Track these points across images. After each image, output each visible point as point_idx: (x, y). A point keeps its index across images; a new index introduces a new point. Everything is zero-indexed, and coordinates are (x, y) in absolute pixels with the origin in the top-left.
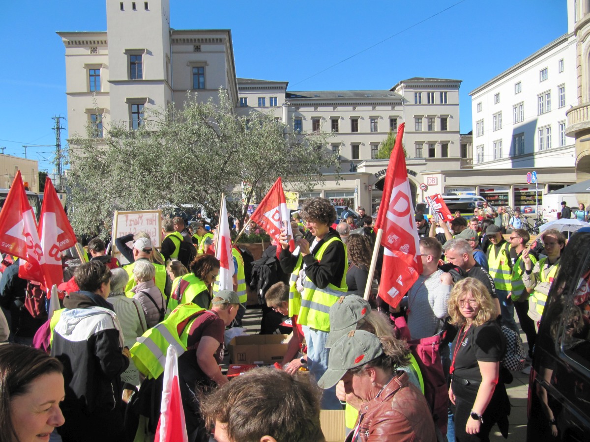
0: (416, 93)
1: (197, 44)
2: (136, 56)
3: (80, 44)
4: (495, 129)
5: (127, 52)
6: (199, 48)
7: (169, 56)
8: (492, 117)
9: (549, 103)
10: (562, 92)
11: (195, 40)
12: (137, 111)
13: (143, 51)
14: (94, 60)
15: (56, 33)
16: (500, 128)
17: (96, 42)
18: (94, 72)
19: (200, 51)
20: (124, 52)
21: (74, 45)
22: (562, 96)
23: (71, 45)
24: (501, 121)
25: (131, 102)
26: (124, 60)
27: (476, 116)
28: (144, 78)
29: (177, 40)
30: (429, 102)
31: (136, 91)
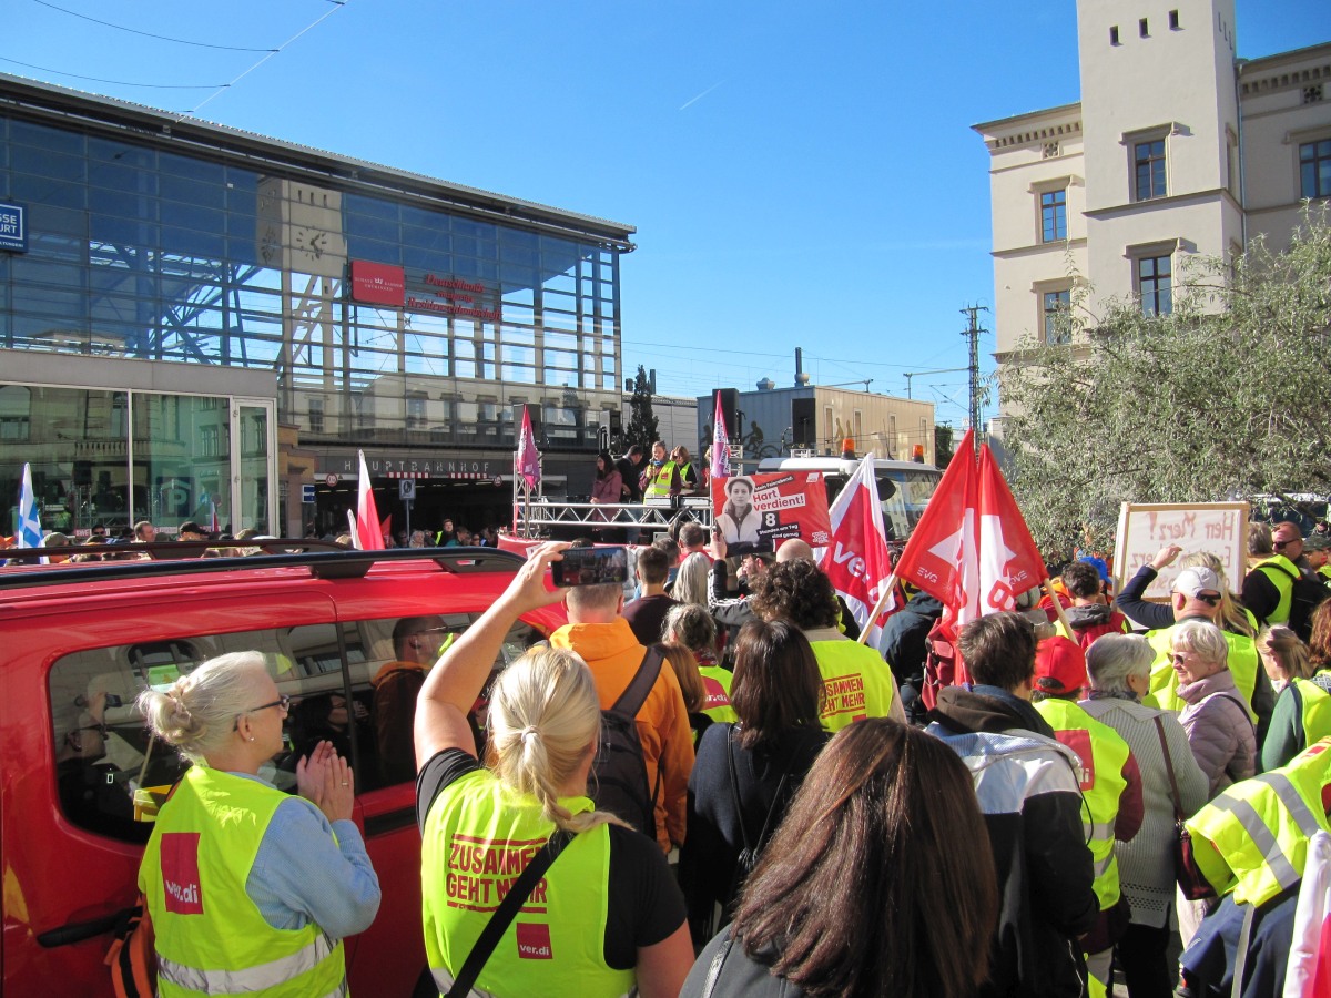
1: (1313, 83)
2: (1149, 143)
3: (1019, 142)
5: (1128, 138)
6: (1319, 93)
7: (1235, 128)
11: (1306, 73)
12: (1151, 274)
13: (1166, 128)
14: (1051, 171)
15: (973, 127)
17: (1056, 131)
18: (1050, 198)
19: (1320, 99)
20: (1121, 139)
21: (1009, 146)
23: (1002, 147)
25: (1137, 253)
26: (1120, 159)
28: (1171, 191)
29: (1255, 85)
31: (1151, 227)
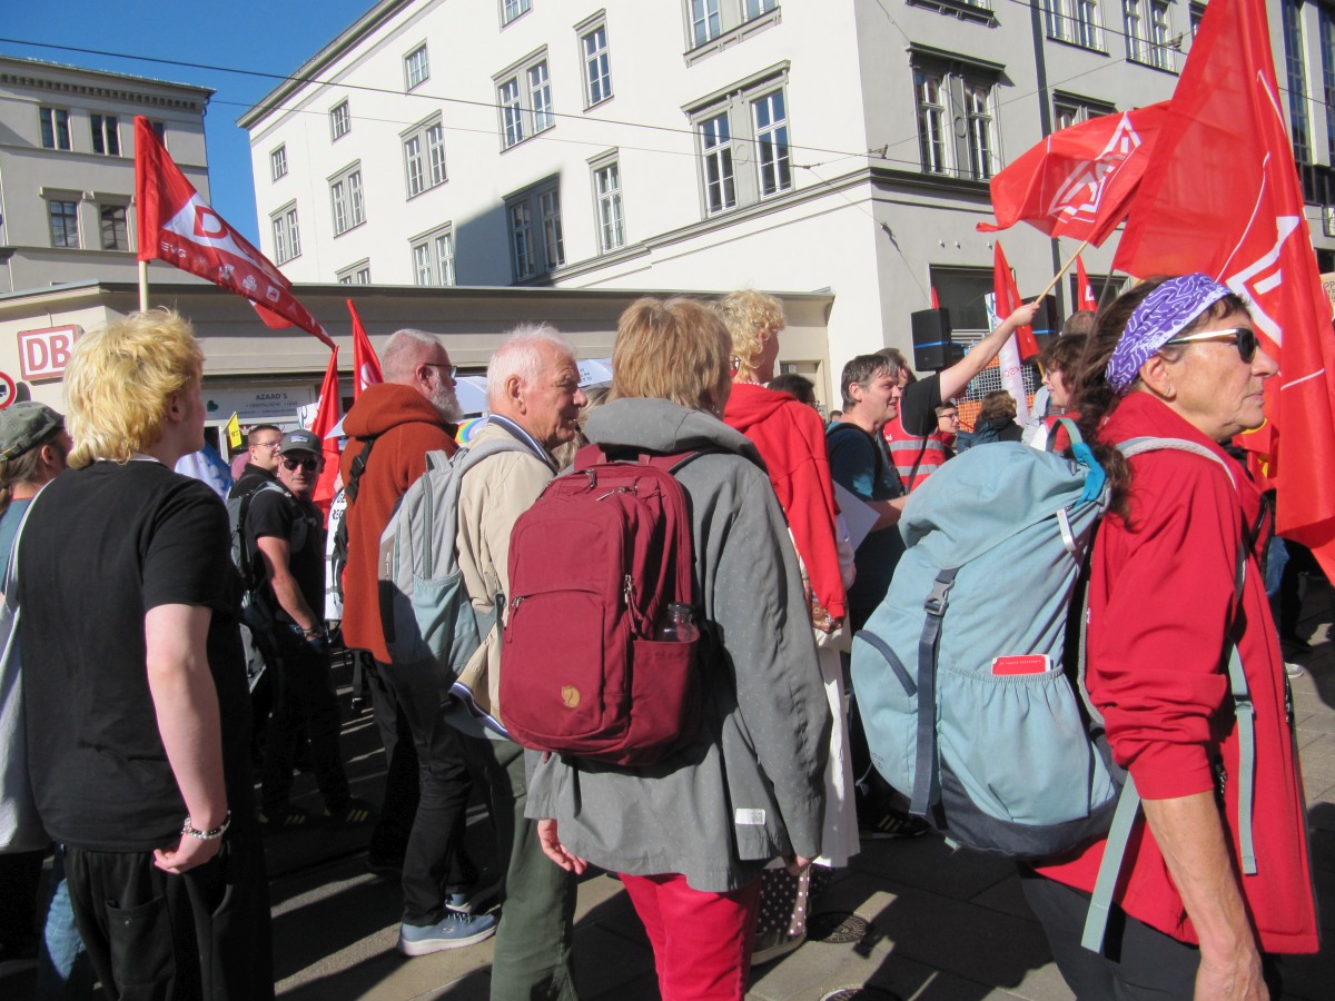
0: (45, 111)
4: (341, 231)
8: (326, 186)
9: (542, 99)
10: (592, 49)
16: (360, 222)
22: (593, 64)
24: (358, 197)
27: (268, 196)
30: (98, 146)
